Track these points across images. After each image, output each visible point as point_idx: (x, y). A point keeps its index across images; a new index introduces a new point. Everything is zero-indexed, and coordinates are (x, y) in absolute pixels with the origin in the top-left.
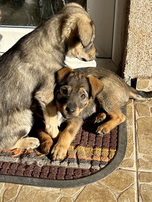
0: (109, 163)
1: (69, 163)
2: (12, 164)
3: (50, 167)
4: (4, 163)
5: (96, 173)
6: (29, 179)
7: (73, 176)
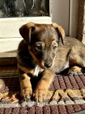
1: (65, 101)
2: (13, 109)
3: (50, 107)
4: (5, 109)
7: (74, 110)
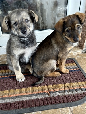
1: (72, 92)
3: (66, 96)
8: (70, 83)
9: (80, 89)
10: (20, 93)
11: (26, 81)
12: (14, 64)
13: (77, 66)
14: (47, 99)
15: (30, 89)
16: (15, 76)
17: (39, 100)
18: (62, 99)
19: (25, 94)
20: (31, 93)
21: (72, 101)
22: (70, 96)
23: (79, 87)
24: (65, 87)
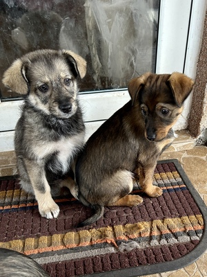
0: (204, 230)
3: (152, 249)
5: (198, 244)
6: (140, 268)
8: (163, 219)
9: (185, 231)
10: (50, 245)
11: (63, 216)
12: (33, 179)
13: (181, 180)
14: (111, 257)
15: (72, 235)
16: (37, 206)
17: (93, 259)
18: (144, 257)
19: (62, 247)
20: (74, 245)
21: (166, 260)
22: (161, 249)
23: (183, 229)
24: (151, 229)
